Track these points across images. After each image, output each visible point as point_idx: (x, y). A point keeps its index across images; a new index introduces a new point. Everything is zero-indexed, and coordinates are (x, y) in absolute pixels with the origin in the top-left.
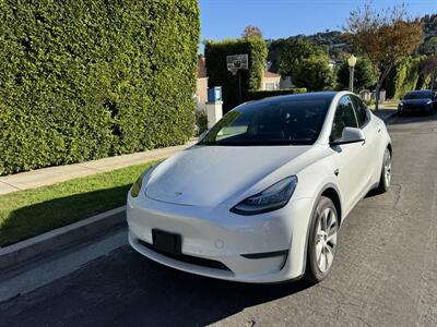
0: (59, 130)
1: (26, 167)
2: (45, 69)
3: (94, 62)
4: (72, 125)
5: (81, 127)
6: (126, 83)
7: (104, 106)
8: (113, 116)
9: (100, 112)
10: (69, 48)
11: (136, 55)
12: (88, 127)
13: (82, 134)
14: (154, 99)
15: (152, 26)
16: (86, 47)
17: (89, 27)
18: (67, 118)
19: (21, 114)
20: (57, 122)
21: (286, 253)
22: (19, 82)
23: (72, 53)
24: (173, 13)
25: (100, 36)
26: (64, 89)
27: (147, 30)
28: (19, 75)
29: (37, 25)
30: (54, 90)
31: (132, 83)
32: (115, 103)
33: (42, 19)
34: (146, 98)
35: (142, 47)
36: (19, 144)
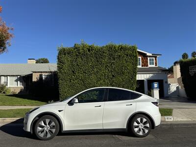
2: (77, 78)
10: (84, 72)
11: (106, 72)
15: (113, 63)
16: (89, 71)
19: (70, 89)
24: (123, 57)
25: (94, 68)
26: (81, 83)
27: (111, 64)
28: (71, 80)
33: (78, 65)
35: (108, 70)
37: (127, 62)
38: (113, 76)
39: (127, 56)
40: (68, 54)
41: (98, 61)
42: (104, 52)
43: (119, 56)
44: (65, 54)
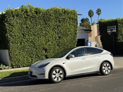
0: (30, 56)
1: (21, 66)
2: (27, 40)
3: (40, 37)
4: (33, 55)
5: (36, 56)
6: (50, 43)
7: (43, 49)
8: (45, 53)
9: (41, 51)
10: (34, 34)
11: (54, 34)
12: (38, 56)
13: (36, 58)
14: (59, 47)
15: (59, 25)
16: (39, 34)
17: (40, 28)
18: (32, 53)
19: (21, 52)
20: (29, 54)
21: (44, 74)
22: (21, 44)
23: (35, 35)
24: (67, 20)
25: (42, 30)
26: (32, 45)
27: (58, 26)
28: (21, 42)
29: (26, 29)
30: (29, 46)
31: (52, 43)
32: (46, 49)
33: (28, 28)
34: (57, 47)
35: (55, 32)
36: (20, 60)
37: (70, 25)
38: (59, 37)
39: (70, 19)
40: (17, 16)
41: (46, 23)
42: (50, 15)
43: (64, 19)
44: (13, 16)
